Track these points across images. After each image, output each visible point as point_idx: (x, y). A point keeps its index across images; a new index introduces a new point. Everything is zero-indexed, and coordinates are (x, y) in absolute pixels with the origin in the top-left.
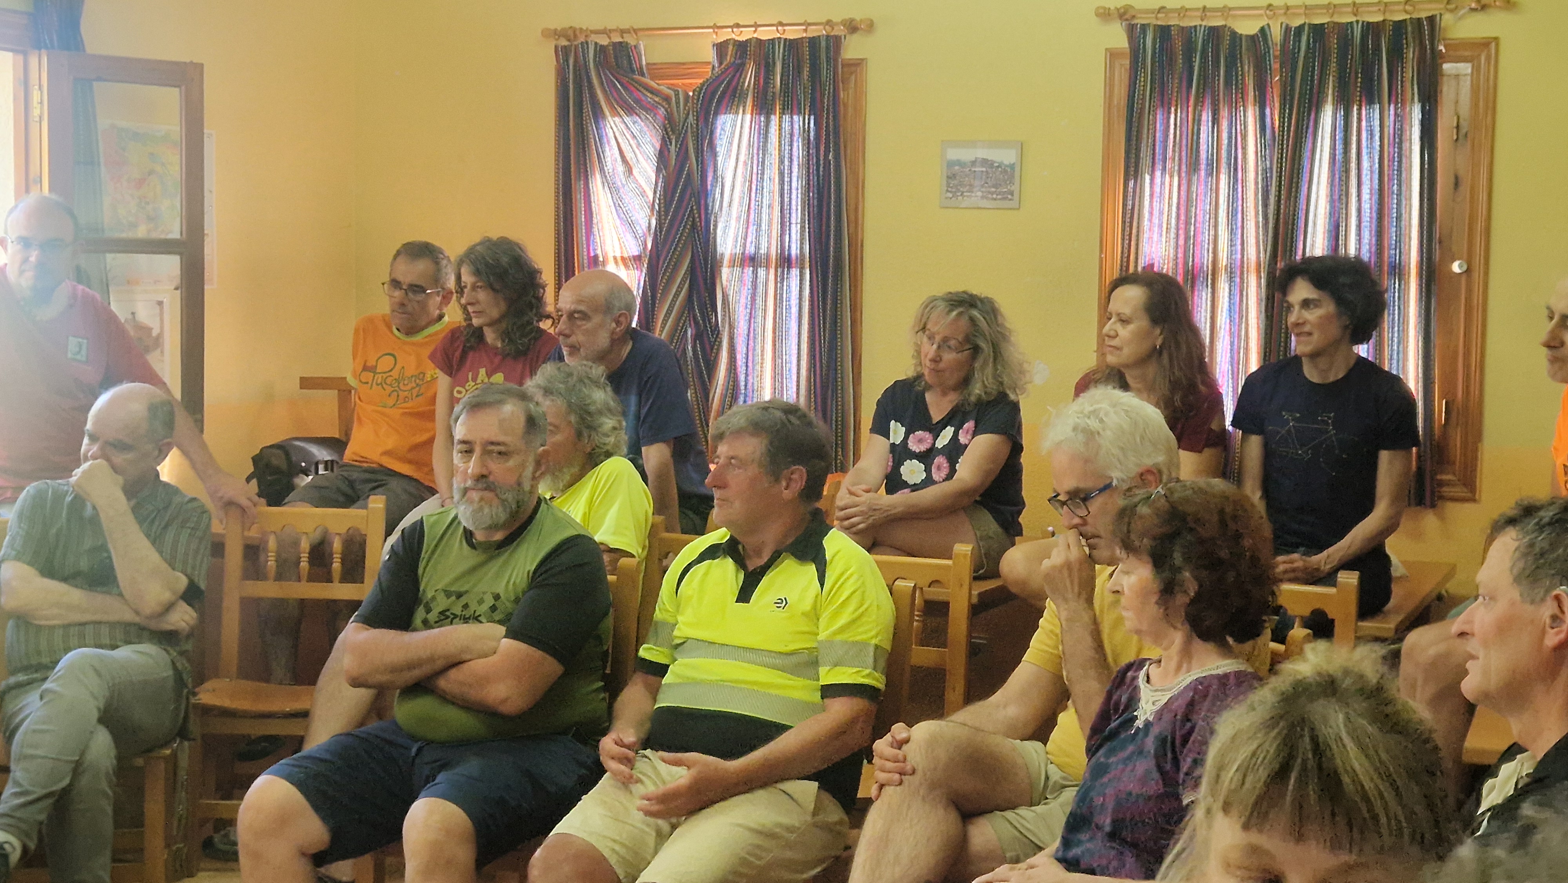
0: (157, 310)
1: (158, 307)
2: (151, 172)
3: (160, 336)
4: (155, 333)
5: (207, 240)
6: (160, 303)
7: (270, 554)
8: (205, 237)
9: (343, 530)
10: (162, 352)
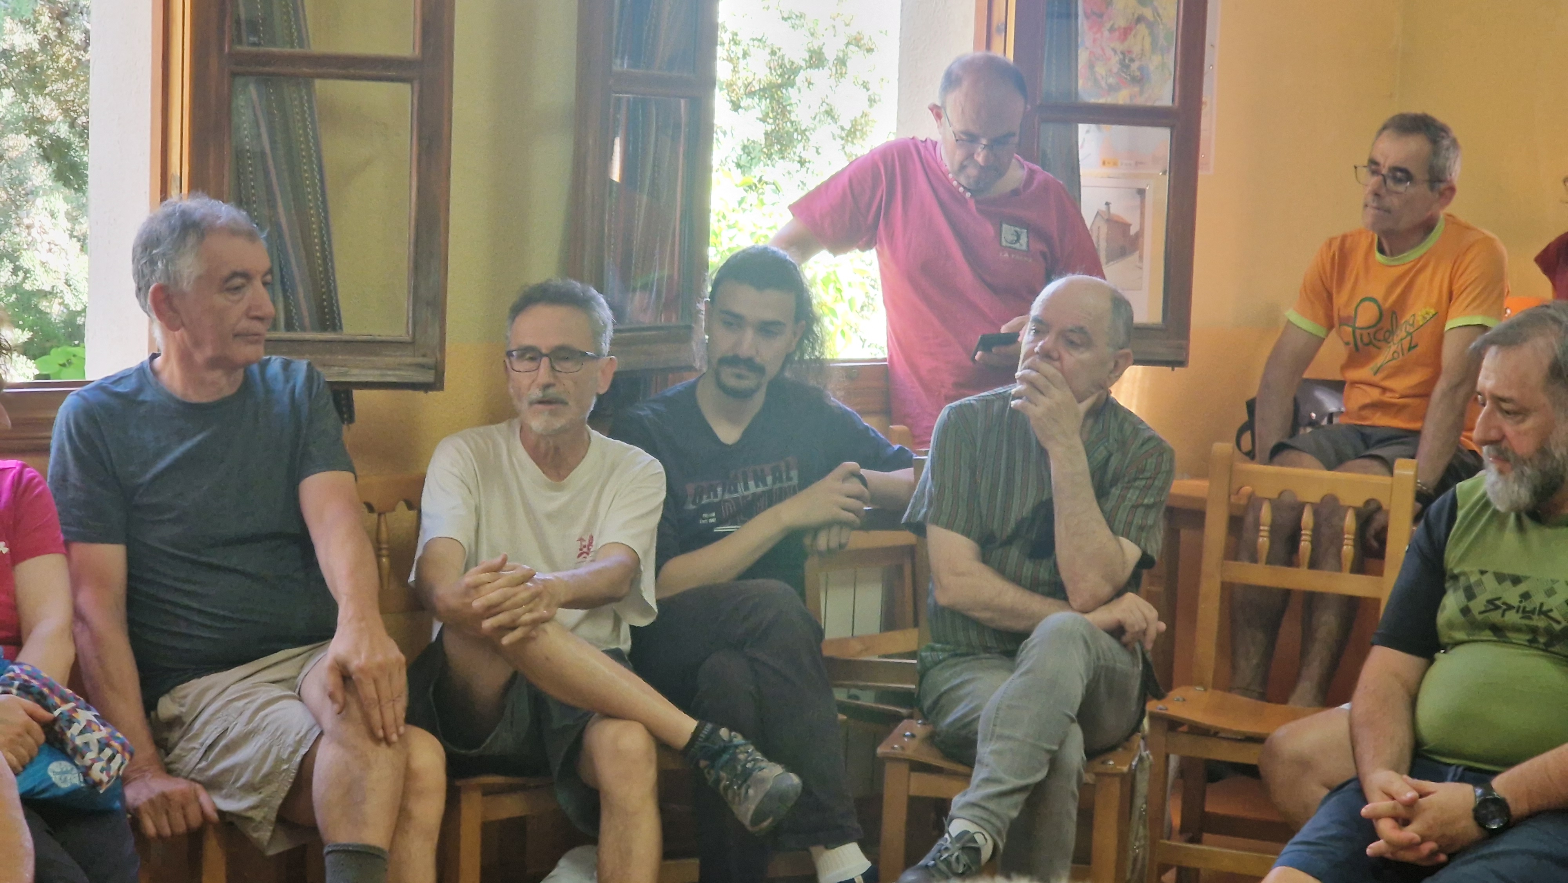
0: (1137, 201)
1: (1138, 197)
2: (1140, 19)
3: (1139, 235)
4: (1133, 231)
5: (1205, 111)
6: (1141, 192)
7: (1262, 528)
8: (1203, 107)
9: (1359, 503)
10: (1141, 257)
